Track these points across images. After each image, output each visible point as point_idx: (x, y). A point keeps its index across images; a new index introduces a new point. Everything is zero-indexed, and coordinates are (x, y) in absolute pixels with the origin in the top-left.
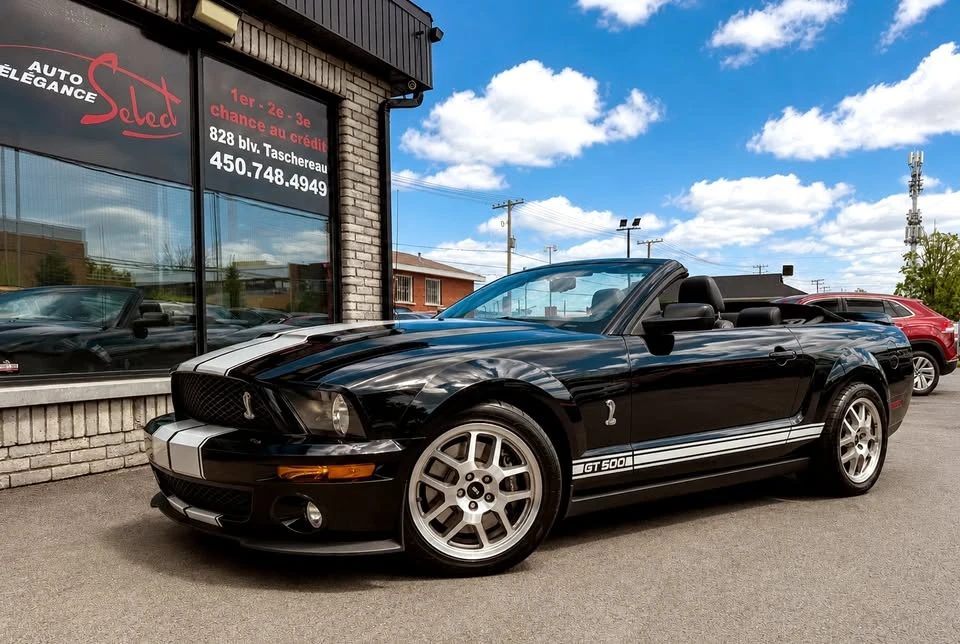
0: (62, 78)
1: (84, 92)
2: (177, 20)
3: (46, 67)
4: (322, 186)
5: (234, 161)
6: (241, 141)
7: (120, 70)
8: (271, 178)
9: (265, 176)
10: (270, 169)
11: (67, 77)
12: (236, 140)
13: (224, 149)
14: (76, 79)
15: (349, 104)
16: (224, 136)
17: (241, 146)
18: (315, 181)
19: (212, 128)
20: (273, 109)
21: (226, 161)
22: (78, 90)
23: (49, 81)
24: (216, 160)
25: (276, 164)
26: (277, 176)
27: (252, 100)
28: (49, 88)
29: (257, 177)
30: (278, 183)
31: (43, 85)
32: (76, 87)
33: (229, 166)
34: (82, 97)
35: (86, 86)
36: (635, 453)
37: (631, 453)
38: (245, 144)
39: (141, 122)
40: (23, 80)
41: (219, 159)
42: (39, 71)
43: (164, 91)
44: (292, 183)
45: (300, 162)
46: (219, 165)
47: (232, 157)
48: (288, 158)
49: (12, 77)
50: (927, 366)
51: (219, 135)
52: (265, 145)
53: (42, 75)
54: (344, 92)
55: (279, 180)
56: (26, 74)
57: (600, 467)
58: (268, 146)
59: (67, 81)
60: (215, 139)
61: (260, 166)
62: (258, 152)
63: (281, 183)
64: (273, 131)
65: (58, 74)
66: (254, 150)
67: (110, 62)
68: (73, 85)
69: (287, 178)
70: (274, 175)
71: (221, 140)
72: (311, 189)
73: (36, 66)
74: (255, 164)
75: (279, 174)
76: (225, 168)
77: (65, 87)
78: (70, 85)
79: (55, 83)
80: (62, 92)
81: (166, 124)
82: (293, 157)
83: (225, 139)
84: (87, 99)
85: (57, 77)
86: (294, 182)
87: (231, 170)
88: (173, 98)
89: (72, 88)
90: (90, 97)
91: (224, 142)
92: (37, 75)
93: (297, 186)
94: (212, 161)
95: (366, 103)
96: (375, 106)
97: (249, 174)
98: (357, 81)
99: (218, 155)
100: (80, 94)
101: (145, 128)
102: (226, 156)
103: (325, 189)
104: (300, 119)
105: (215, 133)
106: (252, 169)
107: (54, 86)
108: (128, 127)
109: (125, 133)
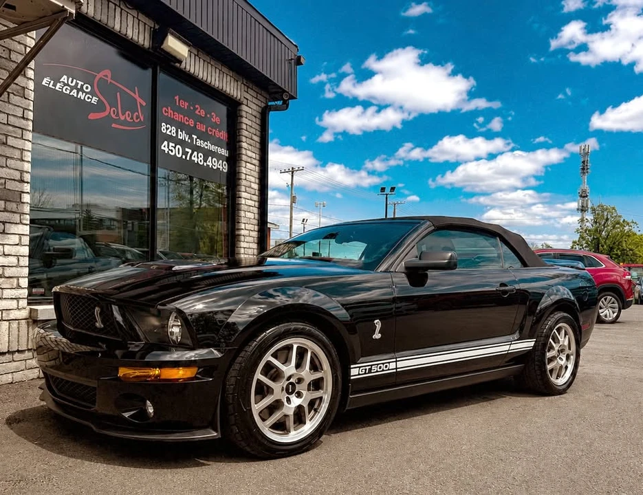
0: (79, 87)
1: (91, 97)
2: (149, 48)
3: (70, 79)
4: (225, 165)
5: (175, 148)
6: (180, 133)
7: (112, 81)
8: (196, 159)
9: (193, 158)
10: (195, 153)
11: (82, 86)
12: (177, 132)
13: (170, 138)
14: (87, 88)
15: (244, 108)
16: (169, 130)
17: (179, 137)
18: (221, 162)
19: (163, 124)
20: (199, 110)
21: (170, 148)
22: (88, 95)
23: (72, 89)
24: (164, 146)
25: (199, 149)
27: (187, 104)
28: (71, 94)
29: (188, 159)
30: (199, 162)
31: (68, 92)
32: (87, 93)
33: (172, 152)
34: (90, 100)
35: (92, 93)
36: (398, 359)
37: (395, 360)
38: (182, 135)
39: (122, 118)
40: (57, 88)
41: (166, 146)
42: (66, 82)
43: (136, 96)
44: (208, 163)
45: (213, 148)
46: (166, 150)
47: (174, 145)
48: (206, 145)
49: (51, 86)
50: (613, 303)
51: (167, 129)
52: (193, 136)
53: (68, 85)
54: (243, 99)
55: (201, 161)
56: (58, 84)
57: (370, 370)
58: (195, 137)
59: (81, 89)
60: (165, 132)
61: (190, 151)
62: (189, 141)
63: (202, 163)
64: (198, 126)
65: (77, 84)
66: (187, 140)
67: (106, 76)
68: (85, 92)
69: (205, 161)
70: (198, 158)
71: (168, 133)
72: (219, 167)
73: (64, 78)
74: (187, 150)
75: (201, 157)
76: (170, 152)
77: (81, 93)
78: (83, 92)
79: (75, 91)
80: (79, 97)
81: (137, 119)
82: (209, 144)
83: (170, 132)
84: (92, 102)
85: (76, 86)
87: (173, 154)
88: (142, 102)
89: (84, 94)
90: (94, 100)
91: (170, 134)
92: (65, 85)
93: (210, 164)
94: (162, 148)
95: (254, 107)
96: (260, 110)
97: (184, 157)
98: (251, 92)
99: (166, 143)
100: (88, 98)
101: (125, 123)
102: (171, 144)
103: (226, 167)
104: (214, 117)
105: (165, 128)
106: (185, 153)
107: (74, 93)
108: (116, 121)
109: (113, 125)
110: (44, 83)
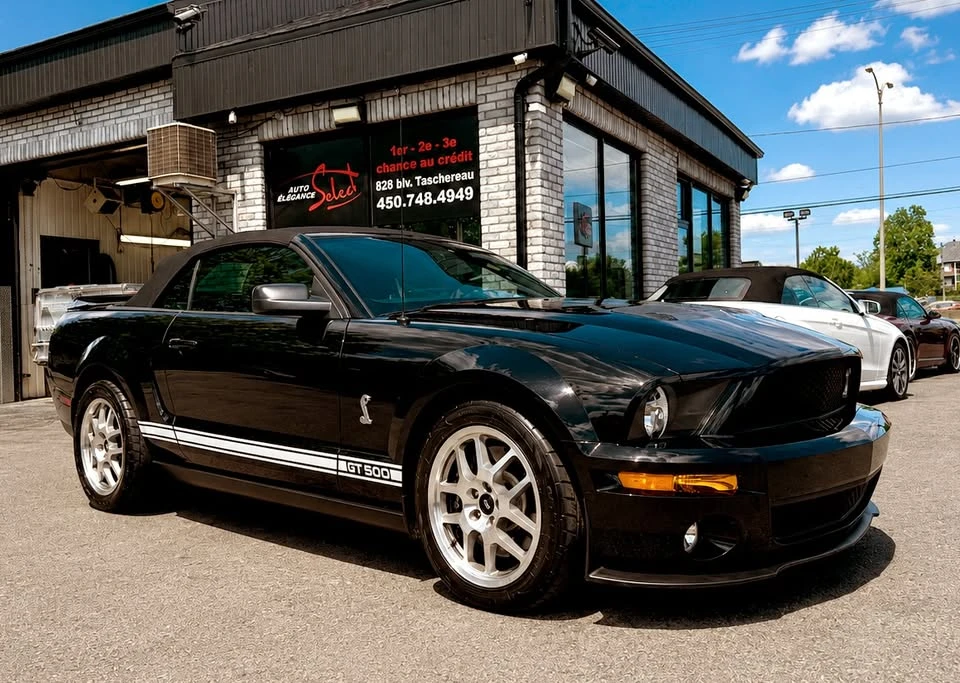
1: (310, 194)
3: (295, 189)
4: (469, 191)
5: (393, 200)
6: (398, 182)
7: (325, 171)
8: (421, 203)
9: (417, 202)
10: (420, 195)
11: (303, 189)
12: (395, 184)
13: (386, 194)
14: (307, 188)
15: (481, 108)
16: (386, 185)
17: (398, 187)
18: (461, 190)
19: (377, 183)
20: (425, 144)
21: (387, 203)
23: (297, 194)
24: (381, 204)
25: (425, 189)
26: (427, 198)
27: (406, 148)
28: (296, 199)
29: (410, 205)
30: (426, 203)
31: (294, 198)
32: (307, 193)
33: (389, 205)
35: (311, 190)
38: (400, 184)
39: (336, 199)
40: (287, 200)
41: (383, 203)
42: (292, 192)
43: (349, 172)
44: (439, 199)
45: (447, 179)
46: (382, 206)
47: (391, 198)
48: (436, 180)
49: (283, 200)
51: (382, 185)
52: (416, 178)
53: (293, 194)
54: (479, 99)
55: (428, 201)
56: (288, 196)
58: (418, 178)
60: (380, 190)
61: (412, 196)
62: (412, 185)
63: (430, 203)
64: (424, 163)
65: (299, 190)
66: (408, 186)
67: (321, 170)
69: (434, 197)
70: (423, 198)
71: (384, 189)
72: (457, 197)
73: (291, 190)
74: (408, 196)
75: (428, 195)
76: (387, 207)
77: (302, 195)
78: (303, 192)
79: (299, 195)
80: (301, 198)
81: (351, 192)
82: (441, 176)
84: (312, 197)
85: (299, 192)
86: (441, 198)
87: (391, 207)
88: (354, 174)
89: (305, 194)
91: (386, 189)
92: (291, 195)
93: (443, 200)
94: (378, 206)
97: (404, 205)
99: (382, 200)
100: (308, 196)
101: (340, 201)
102: (388, 198)
103: (472, 193)
104: (446, 142)
105: (379, 185)
106: (406, 200)
107: (298, 197)
108: (330, 204)
109: (329, 208)
110: (279, 200)
